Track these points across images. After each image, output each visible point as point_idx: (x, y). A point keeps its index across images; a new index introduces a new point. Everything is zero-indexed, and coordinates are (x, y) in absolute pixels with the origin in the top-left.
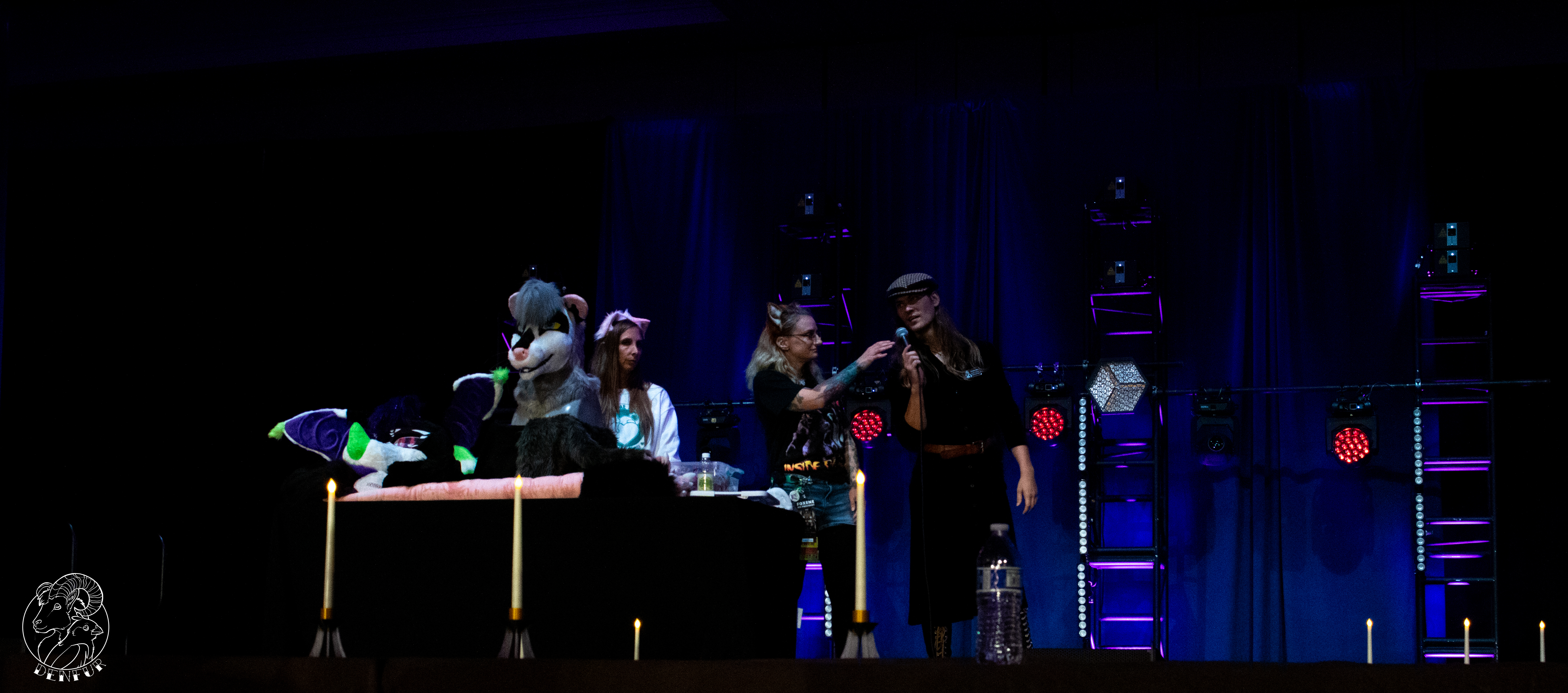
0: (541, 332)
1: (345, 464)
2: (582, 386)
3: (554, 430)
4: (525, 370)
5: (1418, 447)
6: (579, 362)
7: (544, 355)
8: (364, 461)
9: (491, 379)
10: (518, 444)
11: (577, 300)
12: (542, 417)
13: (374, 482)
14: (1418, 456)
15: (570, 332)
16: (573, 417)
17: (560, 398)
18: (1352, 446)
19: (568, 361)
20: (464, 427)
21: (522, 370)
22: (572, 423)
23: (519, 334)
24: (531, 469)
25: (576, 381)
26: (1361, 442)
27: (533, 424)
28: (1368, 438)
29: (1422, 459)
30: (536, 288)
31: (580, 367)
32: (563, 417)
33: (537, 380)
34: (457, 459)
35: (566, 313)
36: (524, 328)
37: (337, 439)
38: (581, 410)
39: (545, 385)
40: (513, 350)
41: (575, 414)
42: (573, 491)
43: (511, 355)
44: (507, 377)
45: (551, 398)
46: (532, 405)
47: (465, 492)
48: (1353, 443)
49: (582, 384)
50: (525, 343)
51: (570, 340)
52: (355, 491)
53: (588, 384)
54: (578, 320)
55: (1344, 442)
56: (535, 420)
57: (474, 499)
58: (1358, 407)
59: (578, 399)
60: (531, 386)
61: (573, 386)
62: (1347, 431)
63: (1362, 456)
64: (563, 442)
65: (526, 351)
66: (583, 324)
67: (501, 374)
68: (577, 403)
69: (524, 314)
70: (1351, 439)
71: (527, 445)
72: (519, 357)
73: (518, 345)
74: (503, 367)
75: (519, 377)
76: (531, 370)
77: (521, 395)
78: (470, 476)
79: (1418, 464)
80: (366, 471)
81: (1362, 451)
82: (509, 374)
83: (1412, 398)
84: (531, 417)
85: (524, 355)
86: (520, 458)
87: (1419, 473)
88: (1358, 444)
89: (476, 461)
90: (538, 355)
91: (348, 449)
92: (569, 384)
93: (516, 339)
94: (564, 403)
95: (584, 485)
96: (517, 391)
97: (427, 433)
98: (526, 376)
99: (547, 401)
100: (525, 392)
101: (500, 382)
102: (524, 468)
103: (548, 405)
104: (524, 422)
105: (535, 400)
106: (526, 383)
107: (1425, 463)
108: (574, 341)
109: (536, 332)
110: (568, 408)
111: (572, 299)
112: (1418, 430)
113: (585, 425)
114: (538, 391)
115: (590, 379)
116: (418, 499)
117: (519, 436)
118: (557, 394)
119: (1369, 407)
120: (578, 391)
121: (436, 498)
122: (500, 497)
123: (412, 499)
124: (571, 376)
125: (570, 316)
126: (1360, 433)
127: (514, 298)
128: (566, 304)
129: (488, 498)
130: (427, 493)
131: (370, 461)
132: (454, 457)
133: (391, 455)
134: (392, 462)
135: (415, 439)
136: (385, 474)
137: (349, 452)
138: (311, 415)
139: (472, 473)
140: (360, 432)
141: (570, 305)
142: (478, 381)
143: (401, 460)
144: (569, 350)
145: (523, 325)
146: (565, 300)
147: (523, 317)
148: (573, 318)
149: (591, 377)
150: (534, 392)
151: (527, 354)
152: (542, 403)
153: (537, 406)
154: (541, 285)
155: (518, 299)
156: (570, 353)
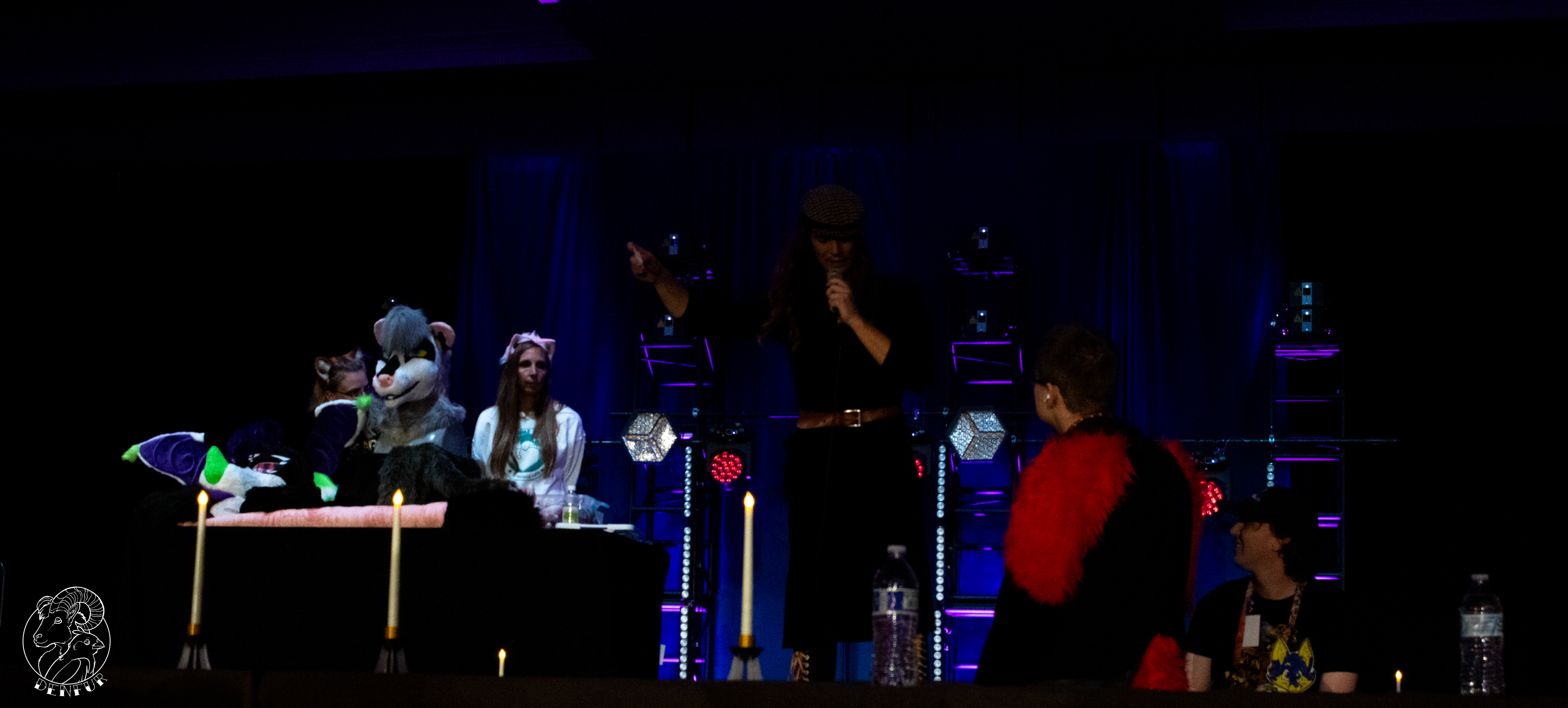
0: (407, 359)
2: (444, 415)
3: (417, 460)
4: (389, 398)
6: (444, 391)
7: (409, 385)
10: (380, 472)
11: (443, 329)
12: (406, 445)
15: (436, 361)
16: (437, 446)
17: (424, 427)
19: (434, 391)
21: (386, 397)
22: (436, 452)
23: (384, 360)
25: (441, 410)
27: (397, 452)
28: (1222, 492)
30: (403, 316)
31: (446, 396)
32: (427, 448)
33: (402, 407)
35: (432, 340)
36: (389, 357)
38: (445, 439)
39: (408, 414)
41: (439, 443)
42: (435, 521)
45: (416, 428)
46: (395, 433)
47: (326, 520)
49: (444, 412)
50: (390, 369)
51: (436, 368)
53: (452, 413)
54: (445, 349)
56: (399, 449)
57: (333, 527)
58: (1213, 462)
59: (443, 428)
60: (394, 413)
61: (438, 415)
64: (426, 471)
65: (390, 378)
66: (449, 352)
68: (441, 432)
69: (389, 341)
71: (390, 473)
72: (384, 384)
73: (383, 371)
75: (382, 405)
76: (396, 397)
77: (384, 423)
83: (1266, 454)
84: (395, 445)
85: (389, 382)
86: (382, 486)
90: (403, 382)
92: (434, 413)
94: (429, 432)
95: (448, 515)
98: (390, 405)
99: (411, 429)
100: (387, 420)
103: (411, 434)
104: (386, 451)
105: (398, 428)
106: (390, 411)
108: (439, 369)
109: (401, 360)
110: (432, 437)
111: (439, 328)
113: (449, 455)
114: (403, 418)
115: (453, 409)
116: (276, 527)
118: (422, 423)
119: (1223, 461)
120: (442, 420)
121: (295, 525)
122: (361, 525)
123: (270, 525)
124: (436, 405)
125: (437, 345)
126: (1214, 487)
127: (380, 324)
128: (433, 332)
129: (349, 526)
130: (286, 519)
131: (227, 486)
132: (314, 484)
133: (250, 480)
134: (250, 487)
135: (275, 465)
136: (243, 500)
137: (206, 476)
138: (167, 438)
139: (333, 499)
140: (217, 456)
141: (437, 334)
142: (341, 406)
143: (259, 486)
144: (435, 379)
145: (388, 351)
146: (432, 327)
147: (389, 344)
148: (439, 346)
149: (456, 406)
150: (398, 420)
151: (392, 382)
152: (405, 431)
153: (401, 434)
154: (408, 312)
155: (383, 327)
156: (436, 382)
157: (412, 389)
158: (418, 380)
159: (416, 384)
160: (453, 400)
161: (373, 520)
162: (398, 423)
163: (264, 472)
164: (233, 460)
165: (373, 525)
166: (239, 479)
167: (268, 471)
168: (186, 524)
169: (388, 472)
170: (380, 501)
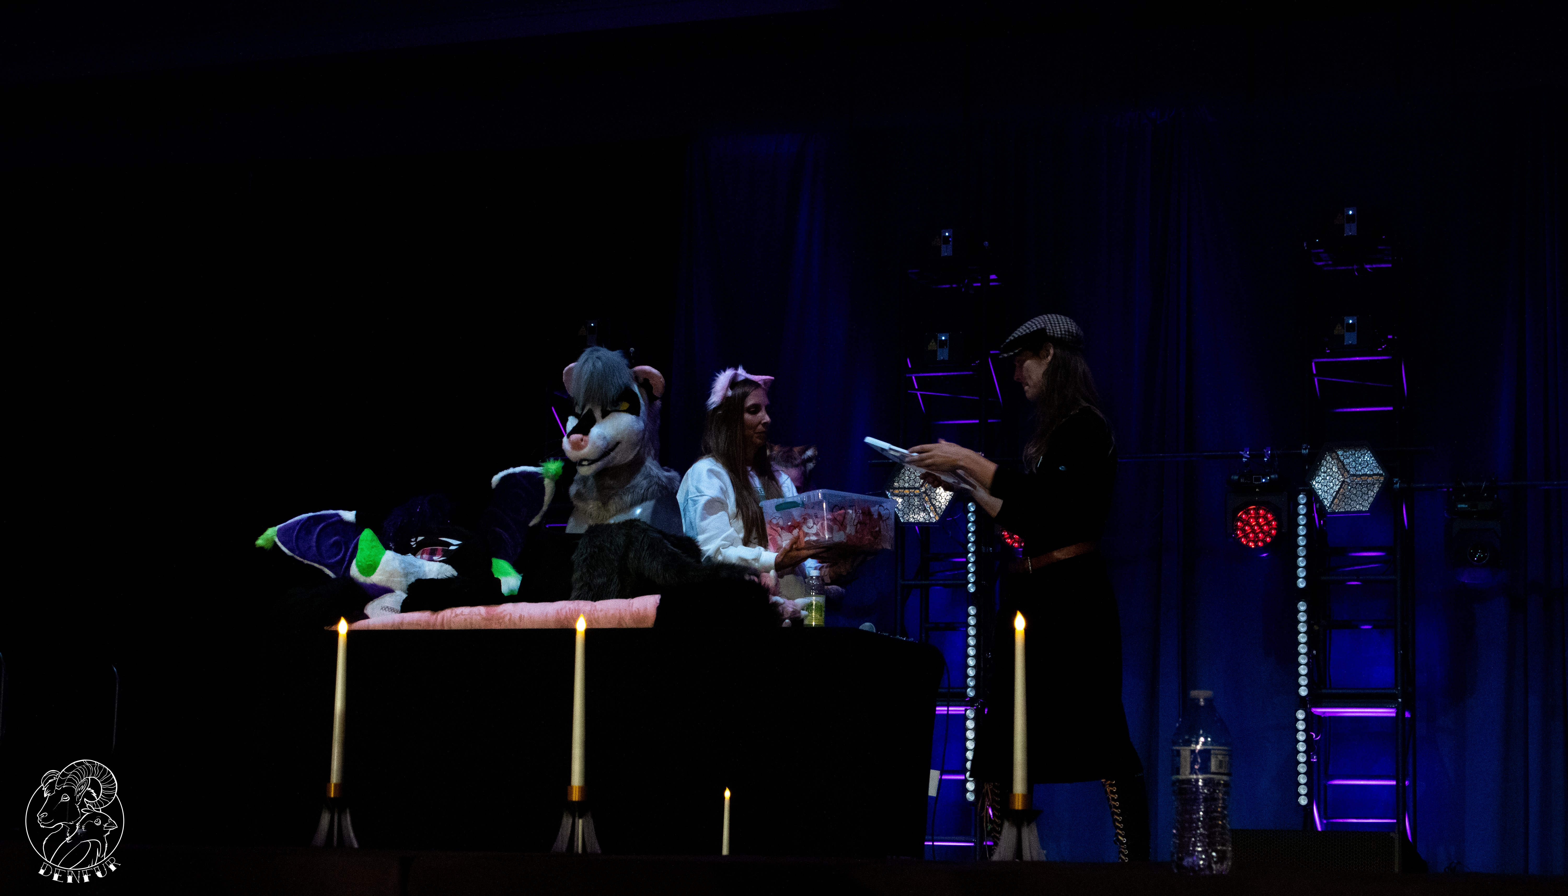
0: (605, 415)
1: (353, 581)
2: (657, 483)
3: (621, 540)
6: (653, 452)
8: (377, 578)
9: (541, 474)
11: (650, 373)
13: (390, 605)
15: (641, 414)
16: (644, 523)
17: (628, 498)
19: (638, 452)
20: (505, 536)
21: (580, 463)
22: (644, 530)
23: (577, 416)
24: (590, 589)
25: (648, 476)
27: (595, 531)
30: (598, 358)
32: (633, 523)
33: (599, 475)
34: (496, 575)
35: (636, 389)
37: (344, 549)
40: (568, 437)
41: (647, 519)
42: (645, 617)
43: (566, 443)
44: (560, 471)
45: (617, 499)
46: (592, 506)
47: (507, 618)
49: (656, 479)
50: (584, 428)
51: (642, 424)
52: (366, 617)
54: (651, 399)
56: (597, 526)
57: (517, 627)
59: (651, 499)
60: (590, 482)
61: (644, 483)
65: (585, 438)
66: (658, 403)
67: (553, 467)
68: (650, 504)
72: (577, 446)
73: (575, 431)
74: (556, 459)
77: (579, 494)
78: (513, 598)
80: (380, 591)
82: (563, 468)
84: (591, 522)
85: (583, 443)
86: (576, 576)
89: (521, 578)
90: (600, 443)
91: (357, 562)
92: (640, 481)
93: (572, 422)
94: (634, 504)
96: (573, 489)
97: (458, 543)
98: (585, 471)
99: (611, 502)
101: (552, 478)
102: (581, 588)
103: (612, 507)
104: (582, 529)
106: (585, 479)
108: (646, 425)
109: (598, 414)
110: (638, 511)
111: (645, 372)
115: (666, 474)
116: (446, 628)
117: (576, 547)
120: (650, 490)
121: (469, 626)
122: (551, 624)
123: (440, 627)
124: (643, 469)
129: (535, 626)
130: (457, 619)
131: (384, 577)
132: (492, 573)
133: (413, 570)
134: (412, 579)
135: (443, 551)
136: (404, 595)
137: (358, 566)
138: (310, 519)
139: (516, 593)
140: (372, 540)
141: (641, 379)
142: (525, 475)
143: (424, 576)
144: (640, 436)
145: (581, 404)
146: (635, 372)
147: (582, 395)
148: (645, 396)
149: (668, 471)
150: (595, 490)
151: (587, 442)
152: (605, 504)
153: (599, 508)
154: (605, 353)
155: (575, 372)
156: (642, 441)
157: (612, 449)
158: (619, 438)
159: (618, 443)
161: (567, 618)
163: (431, 560)
164: (391, 546)
165: (566, 625)
166: (400, 569)
167: (435, 558)
169: (584, 556)
170: (574, 594)
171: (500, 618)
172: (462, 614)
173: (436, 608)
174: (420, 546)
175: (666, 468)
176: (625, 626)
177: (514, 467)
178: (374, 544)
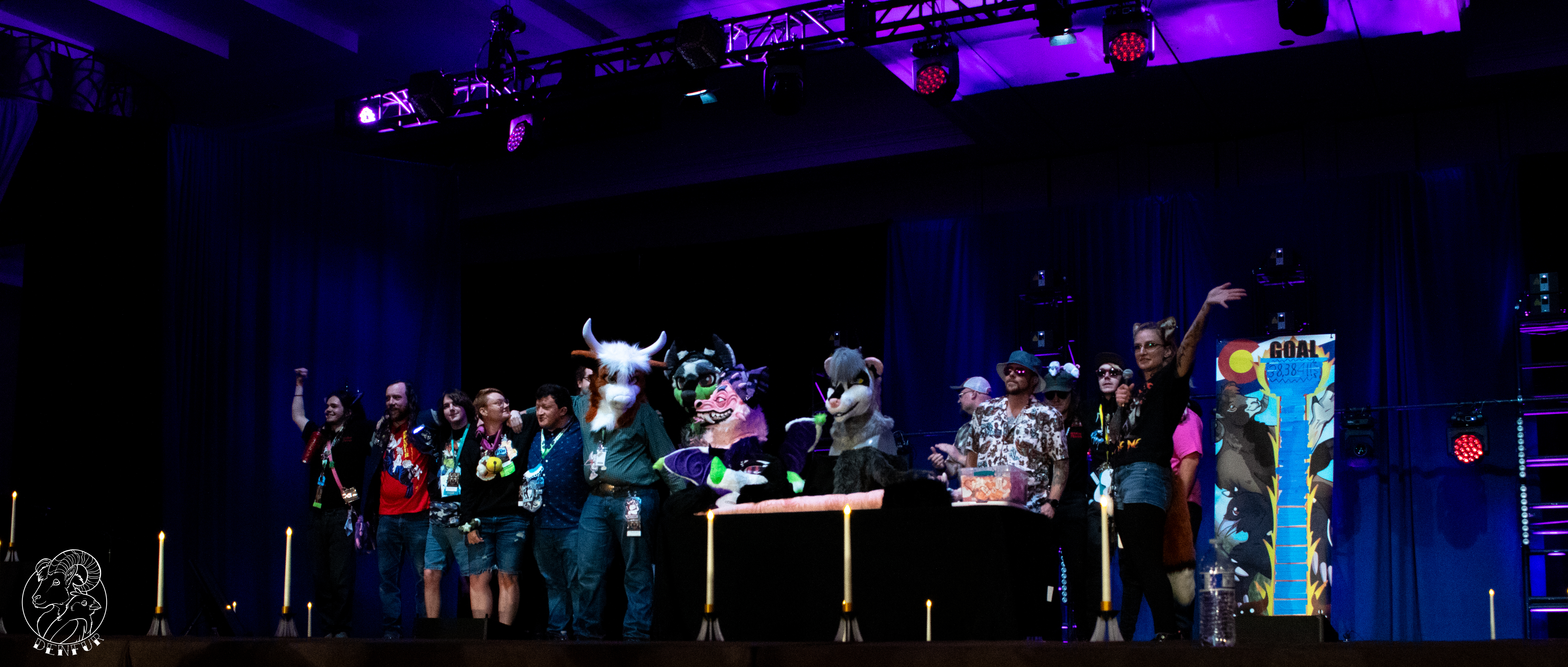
0: (850, 386)
1: (709, 487)
2: (881, 425)
3: (861, 459)
4: (838, 415)
5: (1521, 449)
6: (878, 407)
7: (852, 404)
8: (722, 485)
9: (814, 422)
10: (834, 469)
11: (875, 362)
12: (852, 449)
13: (730, 500)
14: (1522, 455)
15: (870, 385)
16: (874, 448)
17: (864, 434)
18: (1468, 449)
19: (870, 407)
20: (794, 458)
21: (836, 415)
22: (875, 453)
23: (833, 388)
24: (844, 487)
25: (875, 421)
26: (1475, 446)
27: (845, 454)
28: (1481, 442)
29: (1525, 458)
30: (845, 354)
31: (879, 411)
32: (867, 449)
33: (847, 421)
34: (790, 482)
35: (867, 371)
36: (837, 384)
37: (702, 469)
38: (880, 443)
39: (853, 425)
40: (829, 399)
41: (875, 446)
42: (876, 503)
43: (828, 404)
44: (825, 420)
45: (858, 435)
46: (844, 440)
47: (797, 506)
48: (1469, 447)
49: (880, 423)
50: (838, 394)
51: (871, 392)
52: (717, 507)
53: (885, 423)
54: (876, 376)
55: (1462, 446)
56: (847, 451)
57: (803, 511)
58: (1473, 419)
59: (877, 434)
60: (843, 426)
61: (873, 425)
62: (1464, 437)
63: (1477, 457)
64: (868, 467)
65: (839, 400)
66: (880, 379)
67: (820, 418)
68: (877, 438)
69: (836, 373)
70: (1467, 443)
71: (842, 470)
72: (834, 405)
73: (832, 396)
74: (822, 413)
75: (833, 420)
76: (843, 414)
77: (836, 433)
78: (800, 494)
79: (1522, 462)
80: (725, 492)
81: (1476, 453)
82: (827, 418)
83: (1516, 411)
84: (844, 449)
85: (837, 404)
86: (836, 480)
87: (1522, 468)
88: (1472, 447)
89: (804, 482)
90: (848, 403)
91: (711, 476)
92: (871, 424)
93: (830, 392)
94: (868, 438)
95: (885, 499)
96: (832, 430)
97: (768, 463)
98: (839, 419)
99: (855, 437)
100: (838, 431)
101: (820, 424)
102: (839, 487)
103: (856, 439)
104: (838, 453)
105: (846, 436)
106: (839, 424)
107: (1528, 461)
108: (873, 391)
109: (845, 386)
110: (870, 442)
111: (871, 361)
112: (1521, 436)
113: (884, 454)
114: (848, 429)
115: (886, 419)
116: (762, 512)
117: (835, 463)
118: (862, 431)
119: (1481, 418)
120: (878, 429)
121: (776, 511)
122: (823, 509)
123: (758, 512)
124: (872, 418)
125: (870, 374)
126: (1474, 439)
127: (829, 361)
128: (867, 365)
129: (814, 510)
130: (769, 507)
131: (727, 485)
132: (787, 481)
133: (742, 480)
134: (742, 485)
135: (759, 468)
136: (738, 495)
137: (712, 478)
138: (682, 452)
139: (802, 491)
140: (718, 464)
141: (870, 365)
142: (804, 423)
143: (749, 484)
144: (871, 398)
145: (836, 380)
146: (866, 361)
147: (836, 375)
148: (872, 375)
149: (887, 418)
150: (845, 430)
151: (839, 403)
152: (851, 438)
153: (848, 441)
154: (848, 351)
155: (831, 363)
156: (871, 401)
157: (854, 406)
158: (858, 400)
159: (857, 403)
160: (884, 413)
161: (831, 505)
162: (845, 432)
163: (752, 473)
164: (729, 466)
165: (831, 509)
166: (735, 480)
167: (755, 472)
168: (700, 514)
169: (840, 469)
170: (835, 490)
171: (793, 506)
172: (771, 504)
173: (756, 500)
174: (746, 466)
175: (885, 416)
176: (864, 508)
177: (798, 418)
178: (720, 465)
